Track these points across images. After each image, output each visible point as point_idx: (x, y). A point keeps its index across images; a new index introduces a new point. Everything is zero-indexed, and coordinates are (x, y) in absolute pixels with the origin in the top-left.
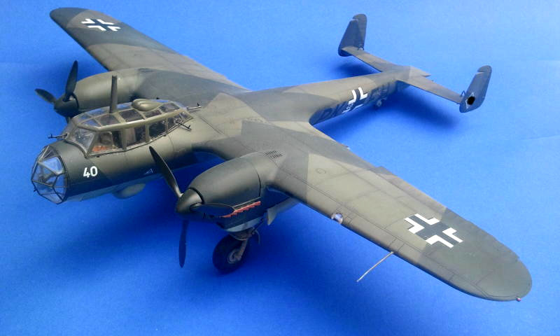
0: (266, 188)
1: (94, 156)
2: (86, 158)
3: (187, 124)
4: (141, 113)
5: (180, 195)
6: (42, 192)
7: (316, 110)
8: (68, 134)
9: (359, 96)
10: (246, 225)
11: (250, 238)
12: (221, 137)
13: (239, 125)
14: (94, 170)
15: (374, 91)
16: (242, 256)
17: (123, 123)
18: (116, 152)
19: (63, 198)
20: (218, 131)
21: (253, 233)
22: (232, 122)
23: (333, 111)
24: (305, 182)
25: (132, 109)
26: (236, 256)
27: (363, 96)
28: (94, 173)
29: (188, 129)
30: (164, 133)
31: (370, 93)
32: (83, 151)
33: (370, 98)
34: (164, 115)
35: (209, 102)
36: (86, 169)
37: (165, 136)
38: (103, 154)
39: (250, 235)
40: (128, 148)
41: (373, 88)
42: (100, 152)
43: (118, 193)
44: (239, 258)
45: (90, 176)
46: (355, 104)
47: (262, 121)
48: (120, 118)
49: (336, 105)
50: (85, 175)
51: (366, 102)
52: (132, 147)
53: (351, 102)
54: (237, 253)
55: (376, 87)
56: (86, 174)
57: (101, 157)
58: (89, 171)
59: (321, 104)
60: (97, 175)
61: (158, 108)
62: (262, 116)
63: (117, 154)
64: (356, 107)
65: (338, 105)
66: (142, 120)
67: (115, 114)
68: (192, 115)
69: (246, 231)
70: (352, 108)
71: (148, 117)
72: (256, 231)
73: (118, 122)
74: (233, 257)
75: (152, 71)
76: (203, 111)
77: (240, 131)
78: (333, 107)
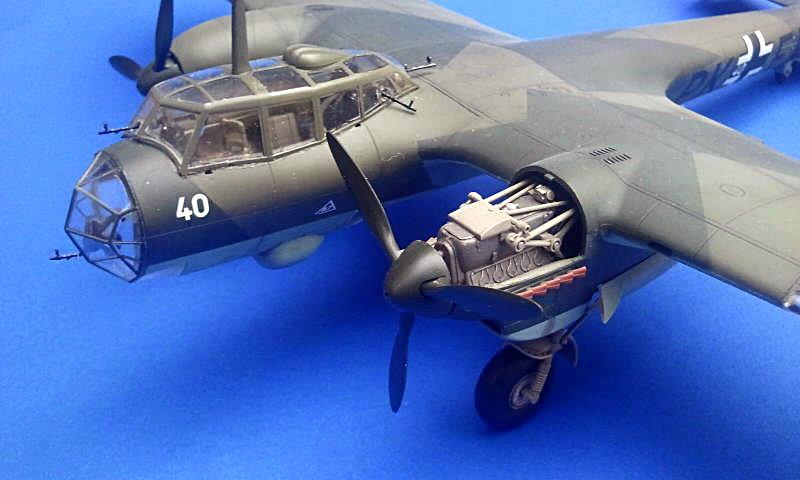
0: (599, 235)
1: (199, 171)
2: (180, 175)
3: (406, 100)
4: (303, 73)
5: (398, 253)
6: (92, 256)
7: (677, 73)
8: (142, 122)
9: (757, 48)
10: (551, 325)
11: (559, 352)
12: (483, 124)
13: (522, 98)
14: (200, 202)
15: (785, 39)
16: (541, 394)
17: (262, 94)
18: (249, 162)
19: (136, 268)
20: (476, 113)
21: (566, 342)
22: (505, 92)
23: (709, 78)
24: (698, 215)
25: (283, 65)
26: (526, 394)
27: (765, 50)
28: (201, 210)
29: (410, 108)
30: (356, 120)
31: (778, 41)
32: (174, 160)
33: (777, 54)
34: (353, 77)
35: (451, 58)
36: (182, 201)
37: (358, 125)
38: (219, 167)
39: (558, 347)
40: (276, 153)
41: (783, 33)
42: (213, 163)
43: (264, 256)
44: (534, 399)
45: (193, 216)
46: (751, 65)
47: (569, 91)
48: (256, 84)
49: (716, 63)
50: (179, 214)
51: (768, 63)
52: (286, 150)
53: (744, 60)
54: (528, 387)
55: (789, 31)
56: (183, 213)
57: (215, 173)
58: (188, 205)
59: (685, 62)
60: (209, 213)
61: (340, 64)
62: (567, 82)
63: (253, 165)
64: (751, 73)
65: (719, 65)
66: (305, 89)
67: (244, 75)
68: (415, 81)
69: (549, 338)
70: (744, 74)
71: (317, 81)
72: (570, 336)
73: (250, 92)
74: (521, 395)
75: (332, 8)
76: (439, 75)
77: (525, 109)
78: (710, 68)
